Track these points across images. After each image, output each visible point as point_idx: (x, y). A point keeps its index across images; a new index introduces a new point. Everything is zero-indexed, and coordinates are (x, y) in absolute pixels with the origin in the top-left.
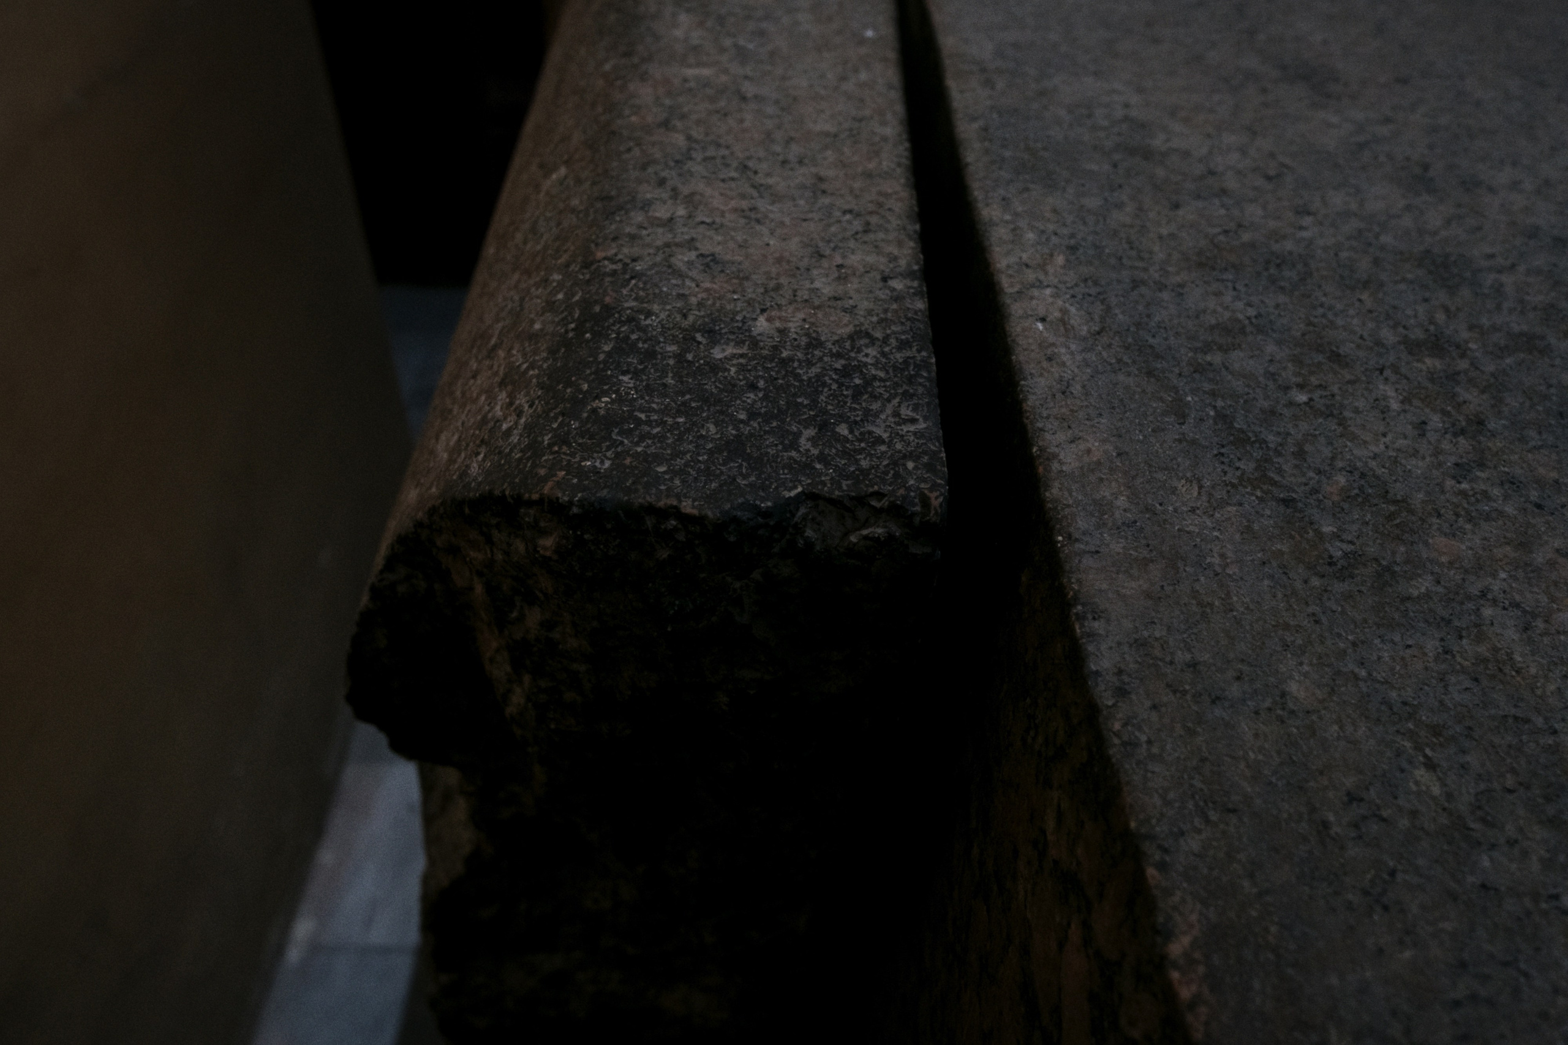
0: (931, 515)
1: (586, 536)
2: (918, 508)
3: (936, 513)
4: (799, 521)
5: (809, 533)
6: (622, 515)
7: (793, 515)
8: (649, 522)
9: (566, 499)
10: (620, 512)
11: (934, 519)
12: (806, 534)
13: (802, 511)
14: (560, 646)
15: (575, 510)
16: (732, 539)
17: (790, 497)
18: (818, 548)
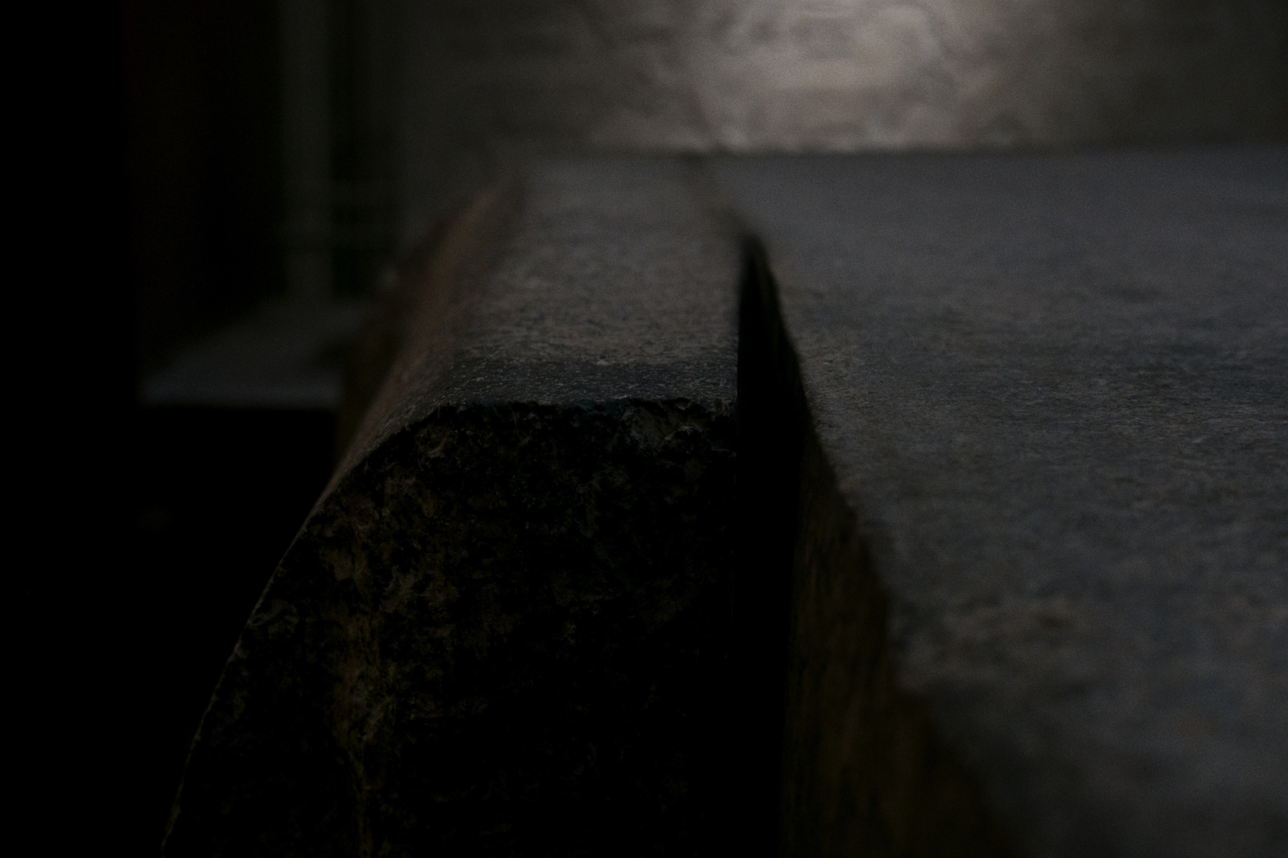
0: (723, 410)
1: (468, 432)
2: (713, 410)
3: (727, 409)
4: (626, 419)
5: (634, 433)
6: (496, 410)
7: (622, 414)
8: (515, 417)
9: (455, 403)
10: (494, 408)
11: (725, 413)
12: (632, 434)
13: (628, 413)
14: (430, 604)
15: (461, 408)
16: (576, 425)
17: (618, 400)
18: (641, 447)
